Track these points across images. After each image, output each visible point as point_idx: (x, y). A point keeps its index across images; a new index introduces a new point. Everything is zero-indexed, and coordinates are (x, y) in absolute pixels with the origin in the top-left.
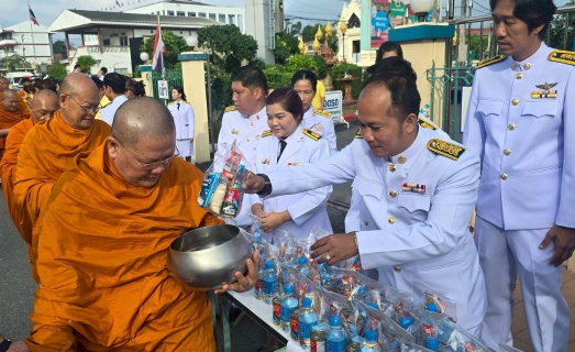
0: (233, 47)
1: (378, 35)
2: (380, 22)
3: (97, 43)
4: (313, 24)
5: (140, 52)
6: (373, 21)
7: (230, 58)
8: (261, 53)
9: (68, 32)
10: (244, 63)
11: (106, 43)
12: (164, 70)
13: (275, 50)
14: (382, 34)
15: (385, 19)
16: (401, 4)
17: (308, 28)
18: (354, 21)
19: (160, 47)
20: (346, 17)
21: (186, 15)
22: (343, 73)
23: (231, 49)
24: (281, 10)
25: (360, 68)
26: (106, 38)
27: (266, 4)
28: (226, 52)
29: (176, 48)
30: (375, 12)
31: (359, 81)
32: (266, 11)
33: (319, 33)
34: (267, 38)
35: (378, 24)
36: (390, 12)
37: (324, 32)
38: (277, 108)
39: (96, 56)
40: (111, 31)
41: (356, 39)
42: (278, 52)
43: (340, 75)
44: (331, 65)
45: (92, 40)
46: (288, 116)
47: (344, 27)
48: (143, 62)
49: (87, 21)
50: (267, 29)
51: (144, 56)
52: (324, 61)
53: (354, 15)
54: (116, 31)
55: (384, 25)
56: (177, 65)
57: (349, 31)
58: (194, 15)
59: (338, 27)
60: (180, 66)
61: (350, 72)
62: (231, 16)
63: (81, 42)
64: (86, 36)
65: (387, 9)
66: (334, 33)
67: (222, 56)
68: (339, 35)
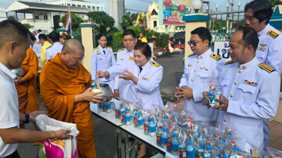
0: (104, 22)
1: (166, 19)
2: (167, 13)
3: (32, 17)
4: (135, 13)
5: (59, 22)
6: (164, 13)
7: (102, 26)
8: (116, 25)
9: (17, 12)
10: (108, 29)
11: (36, 18)
12: (71, 31)
13: (122, 24)
14: (168, 18)
15: (169, 12)
16: (176, 6)
17: (133, 14)
18: (154, 12)
19: (69, 20)
20: (150, 10)
21: (77, 6)
22: (151, 35)
23: (103, 22)
24: (124, 6)
25: (159, 33)
26: (36, 15)
27: (118, 3)
28: (100, 24)
29: (76, 21)
30: (165, 9)
31: (159, 39)
32: (118, 6)
33: (139, 17)
34: (119, 18)
35: (166, 14)
36: (171, 9)
37: (141, 17)
38: (139, 52)
39: (31, 24)
40: (39, 12)
41: (155, 20)
42: (124, 25)
43: (150, 36)
44: (147, 32)
45: (30, 16)
46: (143, 57)
47: (150, 15)
48: (60, 27)
49: (27, 7)
50: (119, 14)
51: (61, 24)
52: (144, 29)
53: (154, 10)
54: (42, 12)
55: (168, 14)
56: (78, 29)
57: (152, 17)
58: (80, 6)
59: (147, 15)
60: (80, 29)
61: (155, 35)
62: (98, 8)
63: (24, 17)
64: (26, 14)
65: (170, 7)
66: (145, 17)
67: (98, 25)
68: (148, 18)
